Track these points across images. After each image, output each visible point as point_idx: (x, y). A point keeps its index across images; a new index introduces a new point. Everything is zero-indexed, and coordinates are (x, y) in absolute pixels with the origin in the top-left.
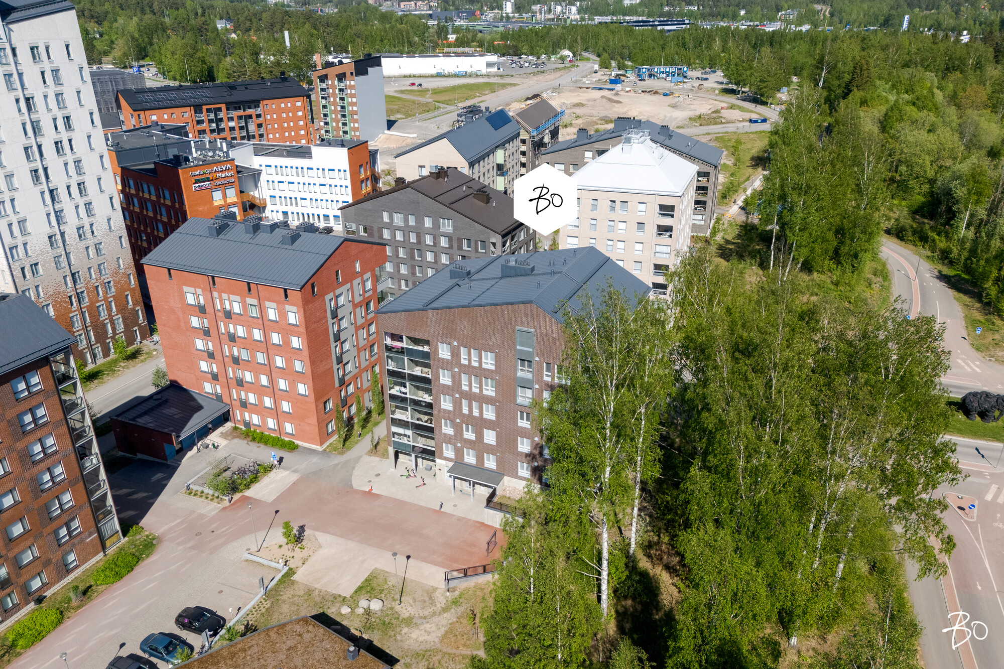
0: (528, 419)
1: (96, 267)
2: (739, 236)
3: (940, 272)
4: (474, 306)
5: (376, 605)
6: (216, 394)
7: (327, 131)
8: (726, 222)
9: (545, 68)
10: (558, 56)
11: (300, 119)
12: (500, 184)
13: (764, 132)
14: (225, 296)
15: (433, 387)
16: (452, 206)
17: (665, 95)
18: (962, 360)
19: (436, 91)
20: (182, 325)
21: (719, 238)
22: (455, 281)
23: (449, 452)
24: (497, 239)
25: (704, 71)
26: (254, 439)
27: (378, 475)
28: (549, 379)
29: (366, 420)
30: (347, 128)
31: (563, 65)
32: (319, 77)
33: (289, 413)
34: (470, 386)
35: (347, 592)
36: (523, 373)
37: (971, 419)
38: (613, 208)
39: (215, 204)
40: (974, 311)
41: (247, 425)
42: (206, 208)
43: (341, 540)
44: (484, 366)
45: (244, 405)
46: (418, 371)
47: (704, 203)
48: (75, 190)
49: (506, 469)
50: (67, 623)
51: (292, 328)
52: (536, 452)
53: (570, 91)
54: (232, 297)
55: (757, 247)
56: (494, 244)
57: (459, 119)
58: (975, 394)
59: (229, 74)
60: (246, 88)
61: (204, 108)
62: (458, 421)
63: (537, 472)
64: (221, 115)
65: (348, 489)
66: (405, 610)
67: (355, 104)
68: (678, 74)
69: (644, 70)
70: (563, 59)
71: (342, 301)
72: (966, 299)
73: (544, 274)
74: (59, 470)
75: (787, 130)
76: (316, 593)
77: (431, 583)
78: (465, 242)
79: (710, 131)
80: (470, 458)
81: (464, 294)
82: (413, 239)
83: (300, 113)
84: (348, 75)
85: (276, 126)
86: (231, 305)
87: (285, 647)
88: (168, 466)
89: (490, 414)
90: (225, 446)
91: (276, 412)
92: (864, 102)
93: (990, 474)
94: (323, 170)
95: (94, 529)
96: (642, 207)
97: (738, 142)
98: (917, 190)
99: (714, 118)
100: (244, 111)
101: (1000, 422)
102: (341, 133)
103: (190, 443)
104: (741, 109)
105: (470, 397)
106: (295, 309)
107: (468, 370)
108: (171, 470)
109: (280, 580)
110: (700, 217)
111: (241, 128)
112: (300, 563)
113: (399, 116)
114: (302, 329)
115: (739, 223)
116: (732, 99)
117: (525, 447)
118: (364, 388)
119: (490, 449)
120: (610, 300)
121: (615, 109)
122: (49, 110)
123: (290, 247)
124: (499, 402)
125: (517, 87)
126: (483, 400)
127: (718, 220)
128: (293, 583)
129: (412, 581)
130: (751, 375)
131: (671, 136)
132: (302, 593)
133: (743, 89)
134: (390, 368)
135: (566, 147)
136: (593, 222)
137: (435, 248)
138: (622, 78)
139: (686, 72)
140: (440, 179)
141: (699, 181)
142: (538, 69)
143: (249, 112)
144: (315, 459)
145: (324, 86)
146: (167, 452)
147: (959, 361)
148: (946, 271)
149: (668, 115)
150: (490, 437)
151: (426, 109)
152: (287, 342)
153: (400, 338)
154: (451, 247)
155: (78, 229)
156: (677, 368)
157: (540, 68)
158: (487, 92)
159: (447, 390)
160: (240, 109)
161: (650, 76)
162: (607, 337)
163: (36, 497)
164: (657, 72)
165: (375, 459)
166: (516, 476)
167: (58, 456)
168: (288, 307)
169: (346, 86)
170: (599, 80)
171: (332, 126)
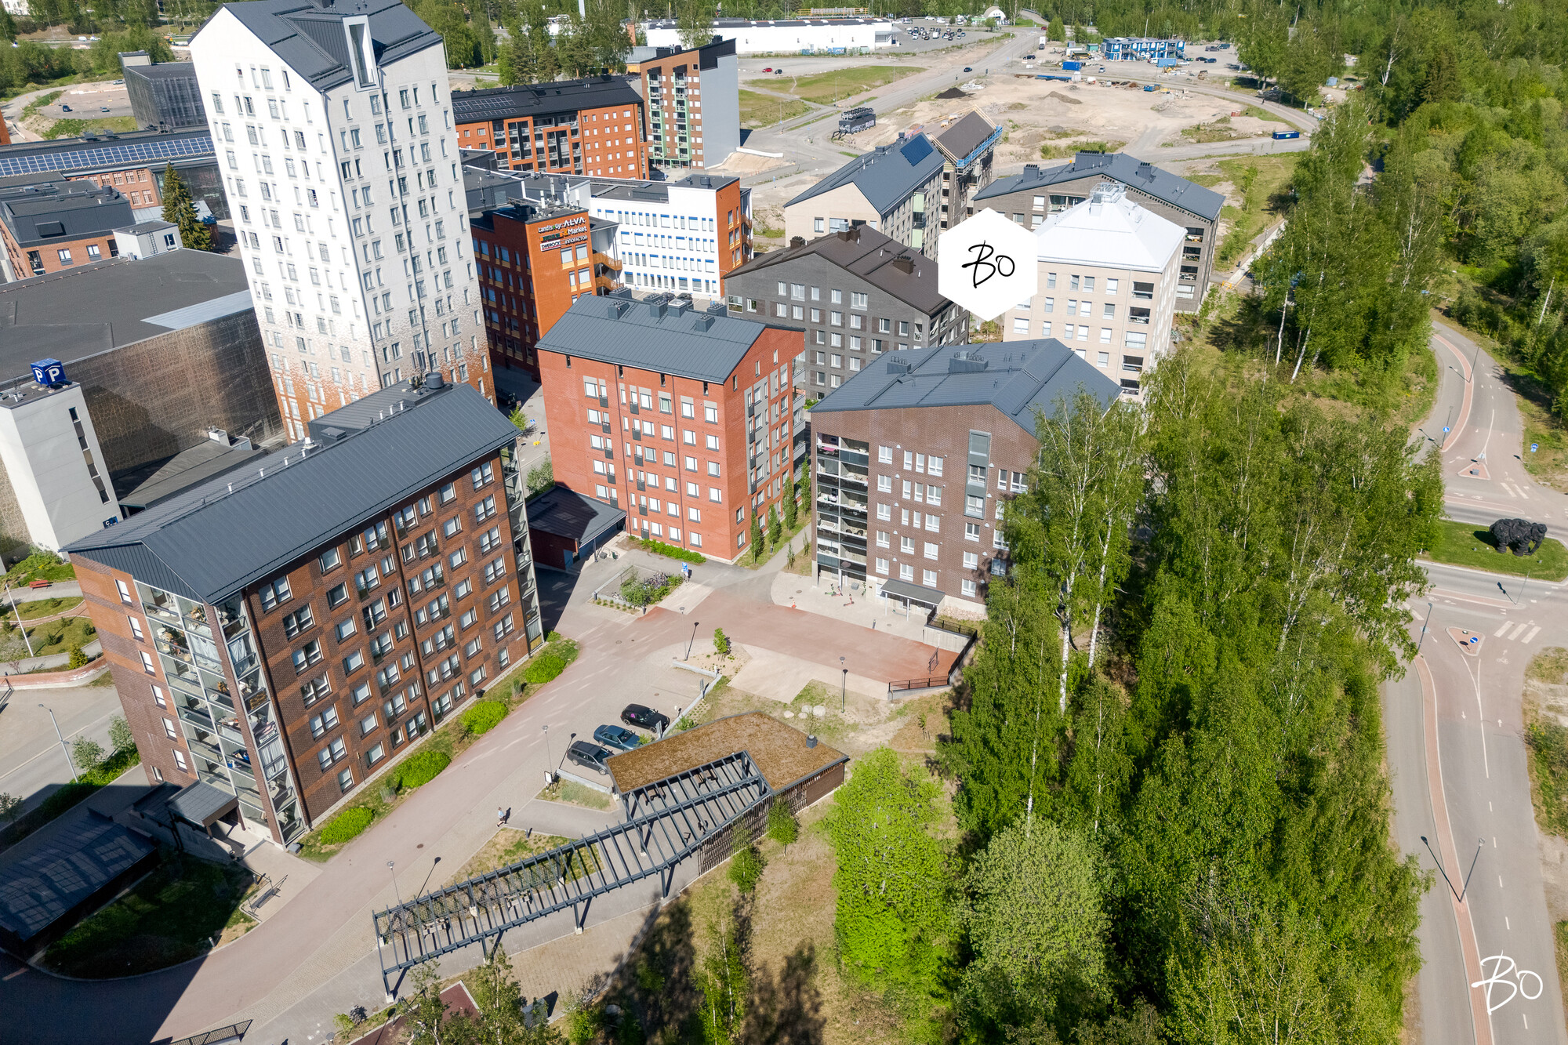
0: (977, 532)
1: (452, 347)
2: (1241, 315)
3: (1507, 371)
4: (923, 406)
5: (819, 711)
6: (611, 499)
7: (657, 149)
8: (1224, 295)
9: (964, 41)
10: (983, 18)
11: (628, 135)
12: (916, 239)
13: (1292, 154)
14: (633, 388)
15: (869, 495)
16: (868, 277)
17: (1148, 89)
18: (1509, 484)
19: (804, 82)
20: (578, 419)
21: (1213, 317)
22: (895, 376)
23: (882, 567)
24: (923, 320)
25: (1210, 45)
26: (655, 551)
27: (799, 592)
28: (1004, 488)
29: (778, 532)
30: (685, 145)
31: (990, 35)
32: (649, 71)
33: (697, 522)
34: (912, 494)
35: (789, 699)
36: (975, 481)
37: (1500, 552)
38: (1075, 285)
39: (565, 267)
40: (1539, 424)
41: (645, 534)
42: (554, 273)
43: (771, 653)
44: (930, 472)
45: (644, 511)
46: (851, 477)
47: (1195, 270)
48: (435, 256)
49: (948, 586)
50: (513, 715)
51: (710, 426)
52: (985, 568)
53: (1003, 82)
54: (641, 389)
55: (1264, 332)
56: (919, 327)
57: (842, 128)
58: (1506, 522)
59: (511, 59)
60: (558, 93)
61: (506, 122)
62: (895, 533)
63: (983, 590)
64: (527, 132)
65: (770, 605)
66: (850, 717)
67: (698, 110)
68: (1170, 53)
69: (1116, 47)
70: (990, 25)
71: (758, 396)
72: (1533, 407)
73: (999, 371)
74: (500, 564)
75: (1321, 161)
76: (755, 699)
77: (873, 695)
78: (882, 323)
79: (1211, 152)
80: (907, 574)
81: (908, 392)
82: (815, 317)
83: (629, 128)
84: (690, 68)
85: (597, 145)
86: (639, 399)
87: (746, 734)
88: (567, 576)
89: (933, 525)
90: (624, 557)
91: (682, 521)
92: (1435, 122)
93: (1508, 611)
94: (682, 218)
95: (522, 628)
96: (1113, 285)
97: (1254, 171)
98: (1498, 253)
99: (1219, 131)
100: (556, 125)
101: (1535, 556)
102: (677, 152)
103: (589, 551)
104: (1262, 115)
105: (912, 506)
106: (714, 405)
107: (912, 476)
108: (572, 580)
109: (715, 687)
110: (1188, 289)
111: (552, 149)
112: (733, 672)
113: (753, 123)
114: (721, 428)
115: (1243, 297)
116: (1250, 97)
117: (971, 562)
118: (774, 497)
119: (930, 565)
120: (1083, 406)
121: (1071, 115)
122: (415, 164)
123: (704, 334)
124: (945, 512)
125: (923, 75)
126: (926, 510)
127: (1213, 291)
128: (730, 689)
129: (852, 692)
130: (1221, 481)
131: (1153, 177)
132: (740, 698)
133: (1268, 80)
134: (819, 472)
135: (1008, 190)
136: (1050, 301)
137: (843, 330)
138: (1082, 60)
139: (1182, 49)
140: (851, 241)
141: (1188, 240)
142: (954, 42)
143: (562, 126)
144: (727, 574)
145: (656, 84)
146: (566, 559)
147: (1504, 485)
148: (1516, 369)
149: (1151, 125)
150: (931, 551)
151: (792, 110)
152: (702, 442)
153: (834, 440)
154: (863, 328)
155: (437, 302)
156: (1148, 477)
157: (956, 41)
158: (878, 83)
159: (885, 499)
160: (550, 123)
161: (1125, 56)
162: (1079, 441)
163: (483, 589)
164: (1136, 50)
165: (793, 577)
166: (959, 595)
167: (501, 550)
168: (706, 403)
169: (686, 84)
170: (1048, 62)
171: (665, 142)
